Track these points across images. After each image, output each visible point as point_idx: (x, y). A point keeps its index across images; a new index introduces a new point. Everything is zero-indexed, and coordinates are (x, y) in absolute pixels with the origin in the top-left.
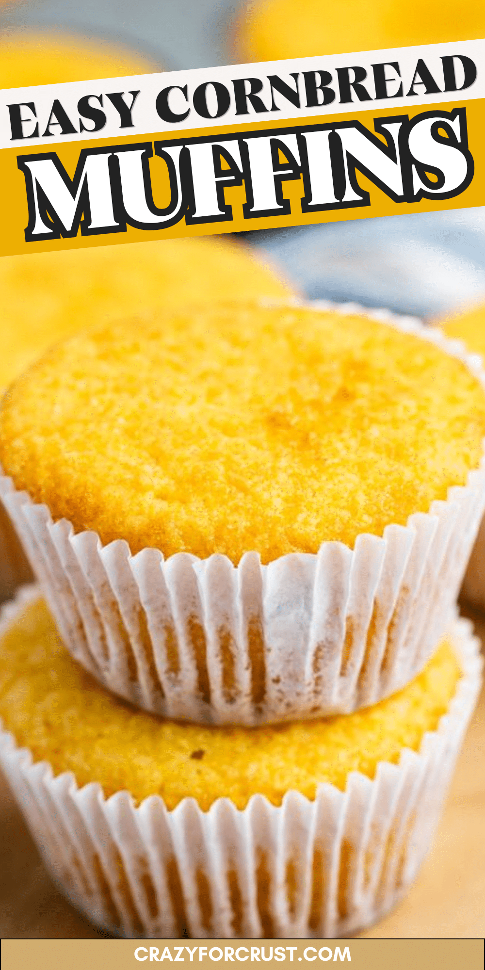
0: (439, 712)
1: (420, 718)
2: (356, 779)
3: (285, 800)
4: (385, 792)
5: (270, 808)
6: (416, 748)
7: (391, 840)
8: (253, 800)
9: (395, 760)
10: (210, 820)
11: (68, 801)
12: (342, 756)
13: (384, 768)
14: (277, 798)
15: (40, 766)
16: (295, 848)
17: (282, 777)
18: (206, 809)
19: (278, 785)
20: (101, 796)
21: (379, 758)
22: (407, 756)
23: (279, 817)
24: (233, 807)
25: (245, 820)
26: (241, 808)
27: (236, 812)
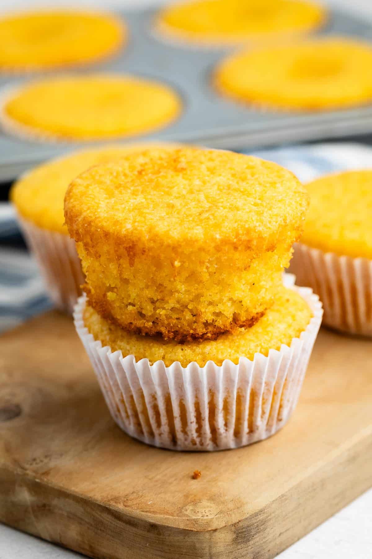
0: (300, 331)
1: (291, 332)
2: (259, 356)
3: (223, 363)
4: (273, 365)
5: (216, 367)
6: (289, 345)
7: (275, 393)
8: (208, 363)
9: (278, 349)
10: (187, 372)
11: (119, 364)
12: (252, 345)
13: (272, 352)
14: (220, 362)
15: (105, 348)
16: (228, 391)
17: (222, 353)
18: (185, 366)
19: (220, 357)
20: (134, 360)
21: (270, 348)
22: (284, 347)
23: (220, 371)
24: (198, 366)
25: (204, 372)
26: (202, 367)
27: (199, 369)
